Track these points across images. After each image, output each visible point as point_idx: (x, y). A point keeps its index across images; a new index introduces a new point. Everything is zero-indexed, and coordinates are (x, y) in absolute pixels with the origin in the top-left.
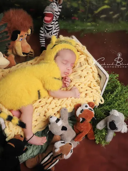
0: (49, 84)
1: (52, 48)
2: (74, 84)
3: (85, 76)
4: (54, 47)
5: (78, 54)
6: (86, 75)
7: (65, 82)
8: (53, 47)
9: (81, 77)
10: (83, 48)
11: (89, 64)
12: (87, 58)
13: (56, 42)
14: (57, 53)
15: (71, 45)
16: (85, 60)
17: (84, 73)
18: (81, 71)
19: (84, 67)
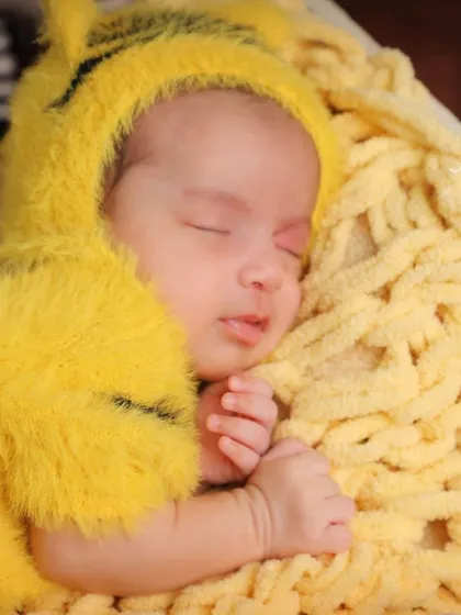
0: (59, 465)
1: (66, 98)
2: (317, 432)
3: (418, 343)
4: (83, 88)
5: (330, 135)
6: (433, 327)
7: (214, 422)
8: (75, 83)
9: (381, 354)
10: (382, 77)
11: (445, 223)
12: (421, 166)
13: (94, 39)
14: (124, 137)
15: (247, 41)
16: (406, 187)
17: (409, 318)
18: (378, 302)
19: (397, 256)
